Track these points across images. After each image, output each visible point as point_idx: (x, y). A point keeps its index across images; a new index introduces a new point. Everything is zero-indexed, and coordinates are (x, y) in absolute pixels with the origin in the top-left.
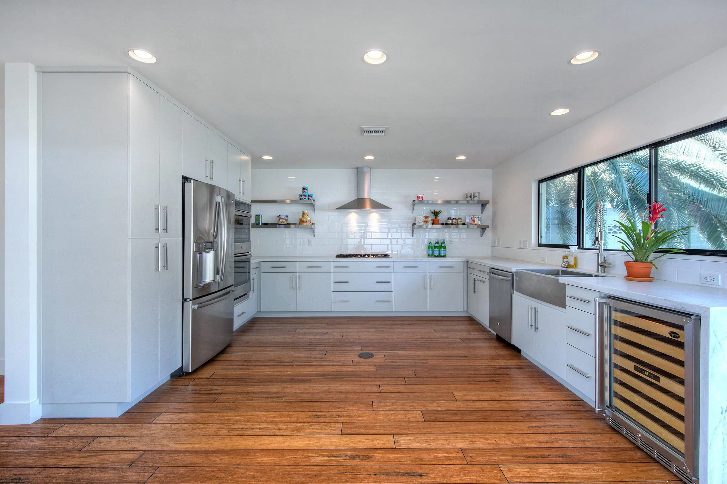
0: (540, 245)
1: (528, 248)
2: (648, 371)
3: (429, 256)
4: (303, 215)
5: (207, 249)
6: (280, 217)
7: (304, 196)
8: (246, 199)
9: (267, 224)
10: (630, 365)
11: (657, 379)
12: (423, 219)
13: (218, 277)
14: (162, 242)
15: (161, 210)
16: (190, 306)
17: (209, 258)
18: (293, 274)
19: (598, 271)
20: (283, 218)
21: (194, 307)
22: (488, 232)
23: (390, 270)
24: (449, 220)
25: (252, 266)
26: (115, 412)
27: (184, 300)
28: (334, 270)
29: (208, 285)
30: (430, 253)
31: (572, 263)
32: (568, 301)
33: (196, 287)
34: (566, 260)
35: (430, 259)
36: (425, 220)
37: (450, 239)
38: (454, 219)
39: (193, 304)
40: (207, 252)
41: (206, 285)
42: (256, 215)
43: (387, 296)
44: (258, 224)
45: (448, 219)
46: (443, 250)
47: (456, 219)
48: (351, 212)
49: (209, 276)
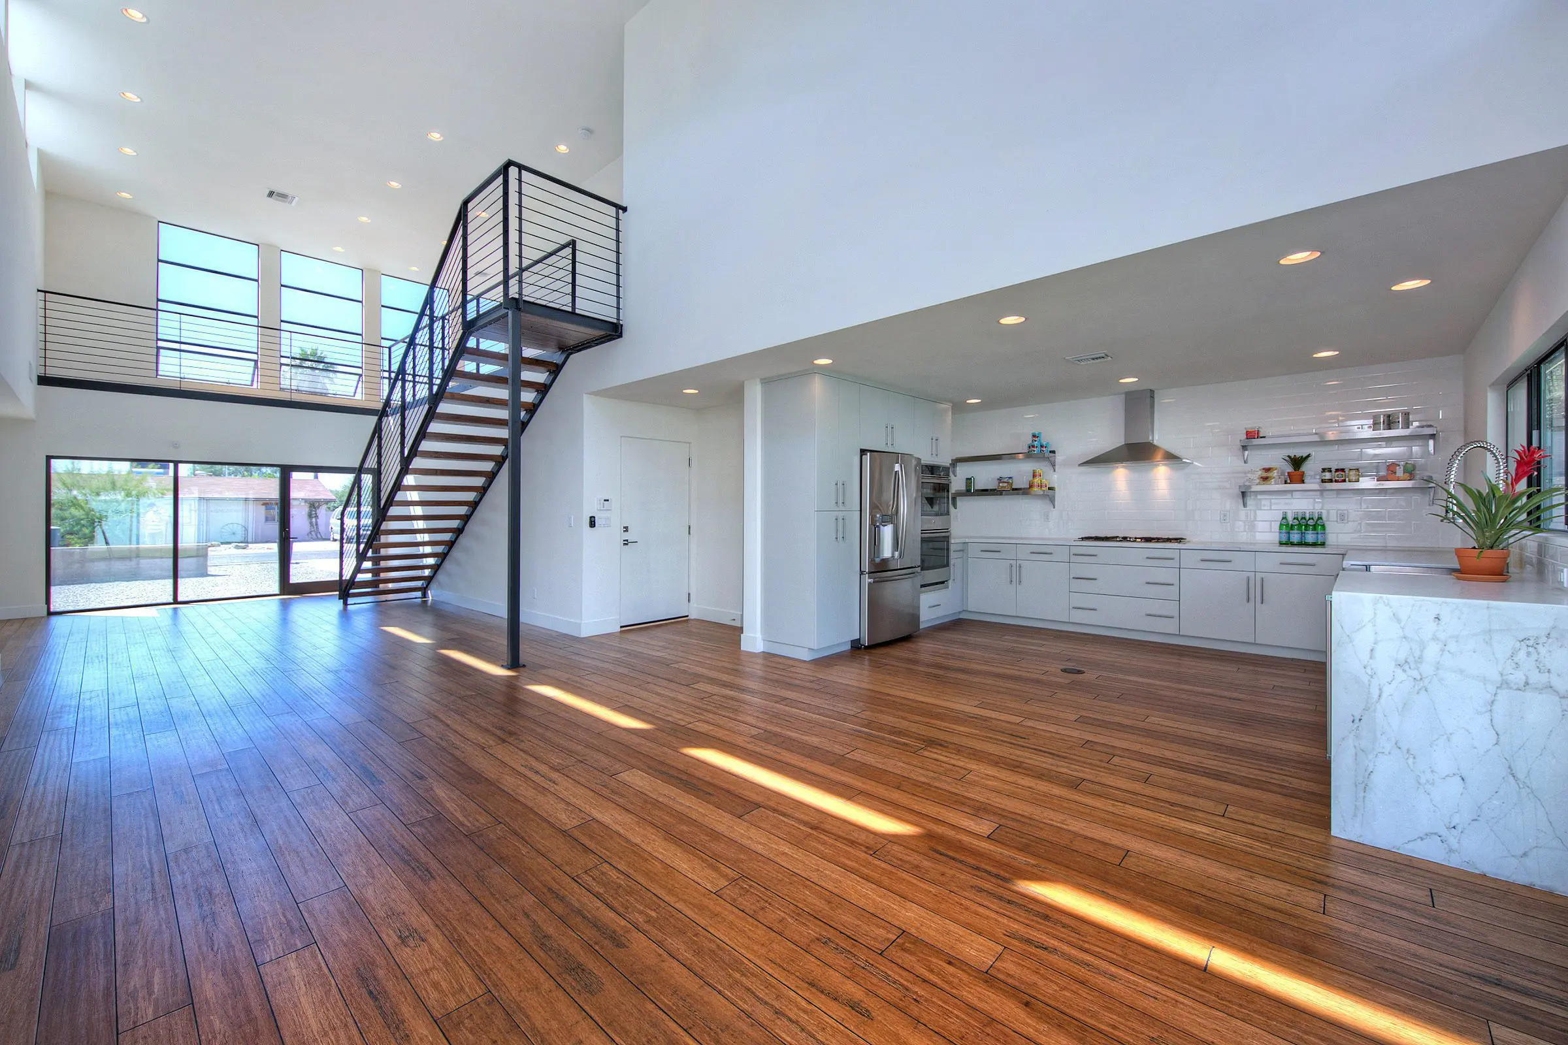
3: (1281, 544)
4: (1034, 476)
5: (884, 522)
6: (1000, 480)
7: (1033, 446)
8: (944, 460)
9: (986, 490)
12: (1260, 472)
13: (897, 554)
14: (841, 515)
15: (840, 485)
16: (867, 580)
17: (887, 532)
18: (1011, 562)
20: (1006, 480)
21: (870, 580)
23: (1175, 563)
24: (1325, 474)
25: (952, 548)
26: (806, 656)
27: (862, 573)
28: (1073, 558)
29: (885, 561)
30: (1284, 538)
33: (872, 561)
35: (1284, 548)
36: (1265, 475)
37: (1339, 512)
38: (1337, 470)
39: (869, 578)
40: (884, 526)
41: (883, 560)
42: (967, 479)
43: (1170, 608)
44: (970, 491)
45: (1324, 470)
46: (1311, 532)
47: (1343, 470)
48: (1117, 467)
49: (887, 551)
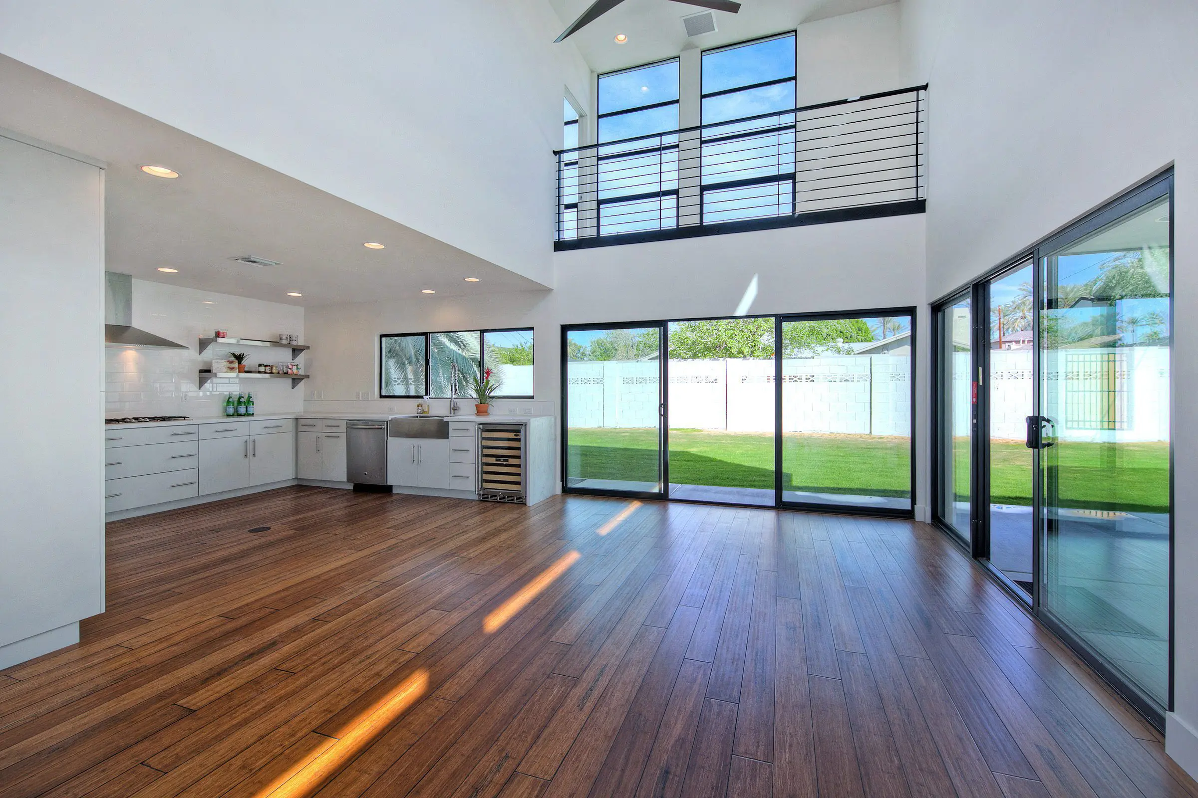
0: (381, 397)
1: (369, 399)
2: (502, 459)
3: (228, 415)
10: (493, 460)
11: (507, 461)
12: (225, 364)
19: (451, 413)
22: (302, 385)
23: (194, 437)
24: (260, 367)
30: (231, 411)
31: (426, 410)
32: (451, 433)
34: (420, 408)
36: (229, 365)
38: (266, 366)
43: (190, 476)
45: (260, 365)
46: (244, 407)
47: (269, 366)
48: (127, 349)
